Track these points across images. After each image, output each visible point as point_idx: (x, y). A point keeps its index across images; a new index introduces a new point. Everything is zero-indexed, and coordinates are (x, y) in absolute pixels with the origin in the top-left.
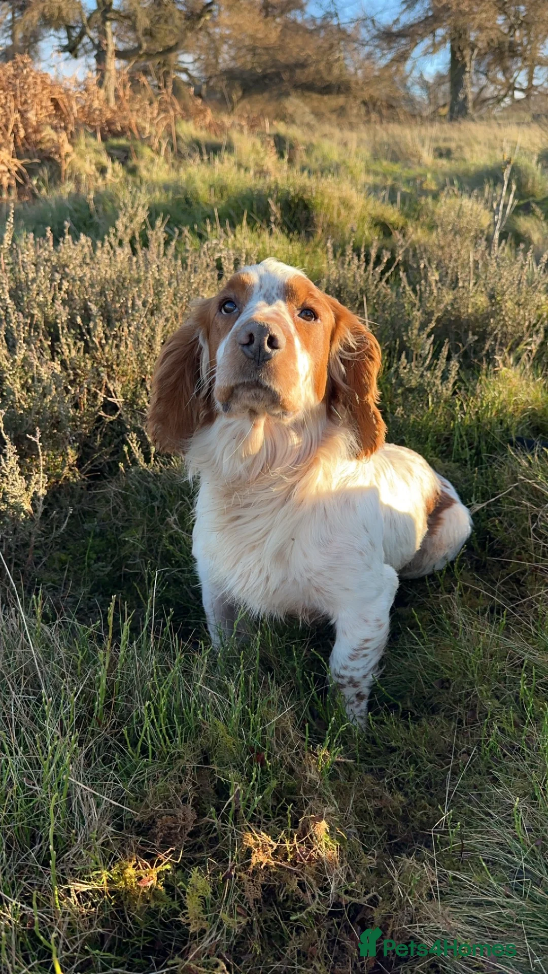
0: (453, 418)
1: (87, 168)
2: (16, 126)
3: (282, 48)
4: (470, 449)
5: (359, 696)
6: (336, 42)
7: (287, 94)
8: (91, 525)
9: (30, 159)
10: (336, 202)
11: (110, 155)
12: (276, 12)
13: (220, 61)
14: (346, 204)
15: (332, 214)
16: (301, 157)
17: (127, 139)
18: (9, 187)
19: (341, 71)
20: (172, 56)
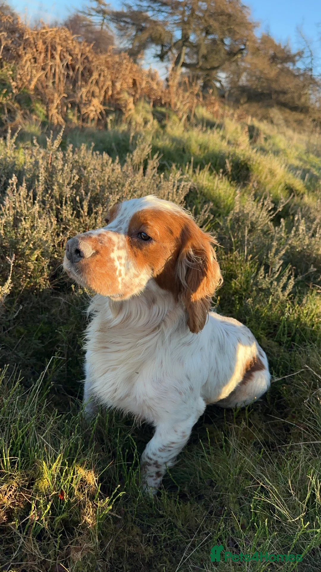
0: (283, 314)
1: (139, 119)
2: (108, 88)
3: (276, 81)
4: (288, 337)
5: (158, 474)
6: (307, 84)
7: (272, 106)
8: (44, 317)
9: (110, 107)
10: (266, 170)
11: (154, 115)
12: (279, 61)
13: (240, 80)
14: (272, 173)
15: (261, 177)
16: (261, 141)
17: (166, 109)
18: (94, 119)
19: (306, 100)
20: (214, 72)
